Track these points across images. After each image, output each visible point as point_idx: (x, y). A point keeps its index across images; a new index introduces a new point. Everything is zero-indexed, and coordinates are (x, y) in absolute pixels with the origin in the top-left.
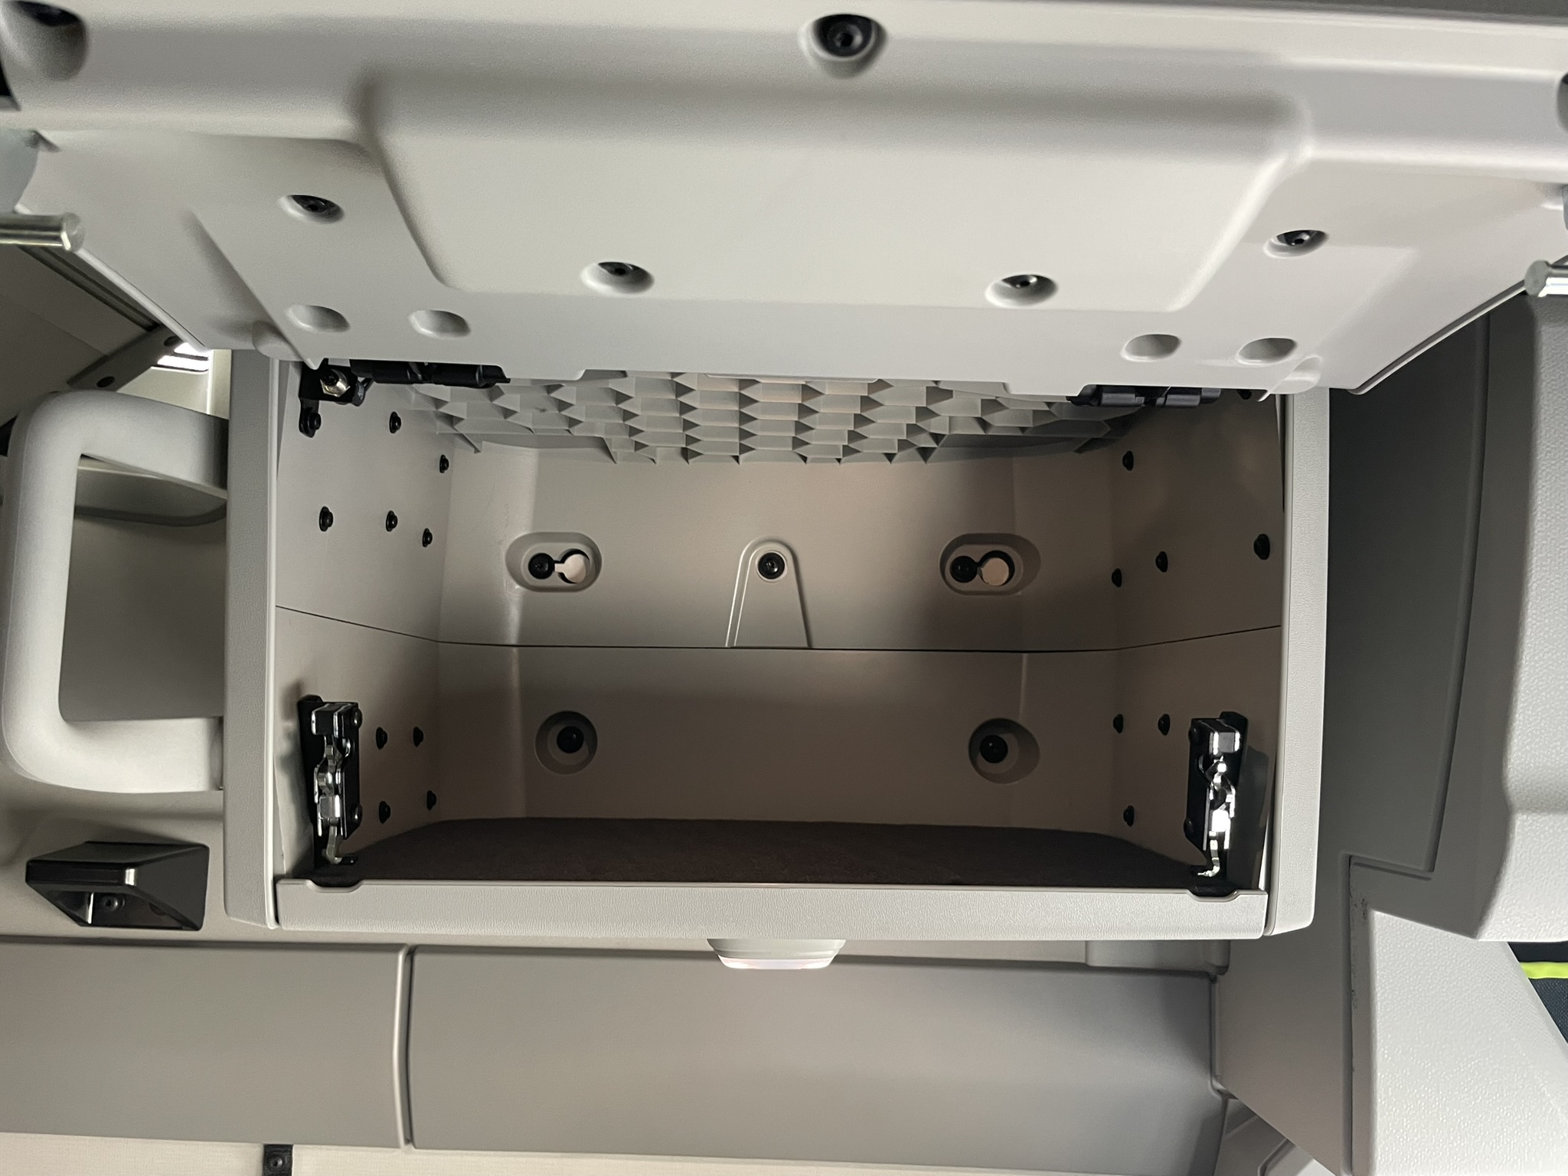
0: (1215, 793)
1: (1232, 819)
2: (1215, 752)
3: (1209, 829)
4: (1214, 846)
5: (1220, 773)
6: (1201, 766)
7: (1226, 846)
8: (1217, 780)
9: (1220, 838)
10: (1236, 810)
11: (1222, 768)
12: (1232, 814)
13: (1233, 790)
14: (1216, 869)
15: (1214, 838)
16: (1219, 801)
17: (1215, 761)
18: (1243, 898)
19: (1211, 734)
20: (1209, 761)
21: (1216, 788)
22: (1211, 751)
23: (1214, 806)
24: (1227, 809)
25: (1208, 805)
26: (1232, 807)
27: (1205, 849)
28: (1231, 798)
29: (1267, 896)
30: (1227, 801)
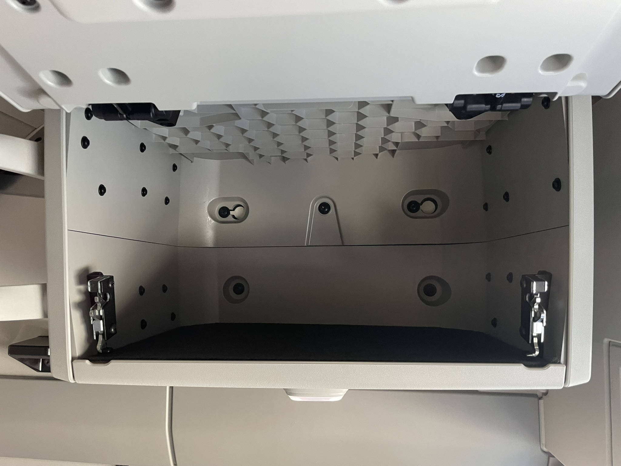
0: (535, 313)
1: (545, 327)
2: (534, 292)
3: (532, 332)
4: (535, 340)
5: (538, 303)
6: (527, 299)
7: (542, 341)
8: (536, 307)
9: (539, 336)
10: (546, 322)
11: (538, 300)
12: (545, 324)
13: (545, 312)
14: (537, 353)
15: (535, 337)
16: (537, 318)
17: (535, 296)
18: (552, 368)
19: (532, 283)
20: (532, 298)
21: (535, 310)
22: (532, 292)
23: (535, 320)
24: (542, 321)
25: (532, 319)
26: (545, 320)
27: (530, 342)
28: (544, 316)
29: (565, 367)
30: (541, 317)
